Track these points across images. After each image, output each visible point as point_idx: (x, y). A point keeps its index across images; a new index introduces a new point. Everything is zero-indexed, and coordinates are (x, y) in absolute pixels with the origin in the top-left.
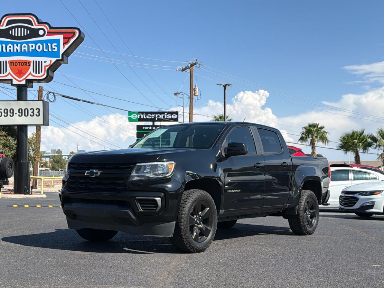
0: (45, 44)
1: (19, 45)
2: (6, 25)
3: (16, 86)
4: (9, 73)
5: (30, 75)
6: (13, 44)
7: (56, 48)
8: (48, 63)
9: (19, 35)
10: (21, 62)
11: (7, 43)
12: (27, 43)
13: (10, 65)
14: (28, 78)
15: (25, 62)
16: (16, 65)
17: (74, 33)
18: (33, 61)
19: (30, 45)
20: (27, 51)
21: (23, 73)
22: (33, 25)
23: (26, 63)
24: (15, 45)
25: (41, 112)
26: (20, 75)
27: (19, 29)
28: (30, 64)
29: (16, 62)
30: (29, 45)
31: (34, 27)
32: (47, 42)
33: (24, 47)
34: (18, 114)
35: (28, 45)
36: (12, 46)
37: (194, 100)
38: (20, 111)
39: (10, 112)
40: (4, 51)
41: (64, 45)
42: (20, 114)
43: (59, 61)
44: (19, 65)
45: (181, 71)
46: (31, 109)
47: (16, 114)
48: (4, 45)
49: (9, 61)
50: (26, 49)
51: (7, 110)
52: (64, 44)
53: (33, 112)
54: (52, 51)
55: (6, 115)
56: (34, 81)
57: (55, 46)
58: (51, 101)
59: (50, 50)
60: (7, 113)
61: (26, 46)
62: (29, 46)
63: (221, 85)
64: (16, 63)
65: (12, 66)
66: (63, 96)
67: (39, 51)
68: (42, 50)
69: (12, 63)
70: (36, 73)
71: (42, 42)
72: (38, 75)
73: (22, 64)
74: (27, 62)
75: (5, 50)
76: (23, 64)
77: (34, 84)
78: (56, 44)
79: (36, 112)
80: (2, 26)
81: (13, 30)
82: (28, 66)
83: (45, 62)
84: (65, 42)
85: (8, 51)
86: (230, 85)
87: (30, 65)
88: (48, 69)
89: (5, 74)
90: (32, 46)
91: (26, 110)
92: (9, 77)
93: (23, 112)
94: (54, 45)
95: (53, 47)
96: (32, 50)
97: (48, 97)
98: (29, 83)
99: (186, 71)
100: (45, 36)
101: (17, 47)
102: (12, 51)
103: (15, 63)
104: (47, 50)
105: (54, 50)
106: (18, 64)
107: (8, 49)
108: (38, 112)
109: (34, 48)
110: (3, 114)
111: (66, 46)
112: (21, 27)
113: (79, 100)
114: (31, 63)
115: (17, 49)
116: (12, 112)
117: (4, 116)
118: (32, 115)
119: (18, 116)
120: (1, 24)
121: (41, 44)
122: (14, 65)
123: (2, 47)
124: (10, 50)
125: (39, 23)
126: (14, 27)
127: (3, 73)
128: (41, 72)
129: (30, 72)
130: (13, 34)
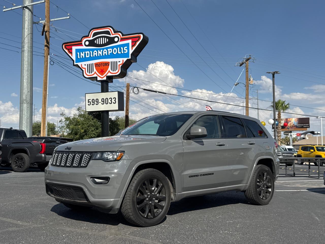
0: (119, 48)
1: (101, 51)
2: (93, 37)
3: (100, 82)
4: (95, 73)
5: (109, 73)
6: (97, 50)
7: (127, 50)
8: (121, 63)
9: (101, 43)
11: (93, 50)
12: (107, 49)
13: (95, 67)
14: (107, 75)
15: (105, 63)
16: (100, 66)
17: (139, 37)
18: (111, 62)
19: (109, 50)
20: (106, 54)
21: (104, 72)
22: (110, 35)
25: (117, 100)
26: (102, 73)
27: (101, 38)
29: (100, 64)
31: (112, 36)
32: (120, 46)
34: (101, 102)
36: (96, 52)
38: (103, 101)
40: (92, 56)
43: (129, 60)
44: (102, 66)
45: (239, 66)
46: (110, 99)
47: (100, 102)
48: (91, 52)
49: (95, 63)
50: (106, 53)
51: (94, 100)
52: (132, 46)
53: (111, 101)
54: (124, 53)
55: (93, 103)
57: (126, 49)
58: (136, 94)
59: (122, 52)
60: (94, 102)
61: (106, 51)
62: (108, 51)
63: (270, 73)
64: (100, 65)
66: (144, 90)
67: (115, 53)
68: (117, 53)
69: (97, 65)
70: (113, 71)
71: (116, 47)
72: (114, 72)
73: (104, 65)
74: (106, 63)
77: (114, 80)
78: (126, 47)
79: (113, 101)
80: (90, 37)
81: (97, 40)
82: (108, 66)
83: (119, 62)
85: (94, 56)
86: (278, 73)
88: (121, 67)
89: (93, 73)
91: (107, 99)
92: (95, 75)
93: (105, 101)
94: (125, 48)
95: (125, 50)
97: (133, 91)
99: (243, 66)
100: (119, 42)
102: (97, 56)
104: (120, 53)
105: (125, 52)
106: (101, 64)
107: (94, 54)
108: (115, 100)
109: (111, 52)
110: (92, 103)
111: (133, 48)
112: (102, 37)
114: (109, 64)
115: (100, 53)
116: (97, 101)
117: (92, 104)
118: (111, 103)
119: (101, 104)
120: (89, 36)
121: (116, 49)
122: (98, 66)
123: (90, 53)
124: (96, 55)
125: (115, 32)
126: (98, 38)
127: (91, 73)
128: (117, 70)
129: (109, 70)
130: (97, 43)
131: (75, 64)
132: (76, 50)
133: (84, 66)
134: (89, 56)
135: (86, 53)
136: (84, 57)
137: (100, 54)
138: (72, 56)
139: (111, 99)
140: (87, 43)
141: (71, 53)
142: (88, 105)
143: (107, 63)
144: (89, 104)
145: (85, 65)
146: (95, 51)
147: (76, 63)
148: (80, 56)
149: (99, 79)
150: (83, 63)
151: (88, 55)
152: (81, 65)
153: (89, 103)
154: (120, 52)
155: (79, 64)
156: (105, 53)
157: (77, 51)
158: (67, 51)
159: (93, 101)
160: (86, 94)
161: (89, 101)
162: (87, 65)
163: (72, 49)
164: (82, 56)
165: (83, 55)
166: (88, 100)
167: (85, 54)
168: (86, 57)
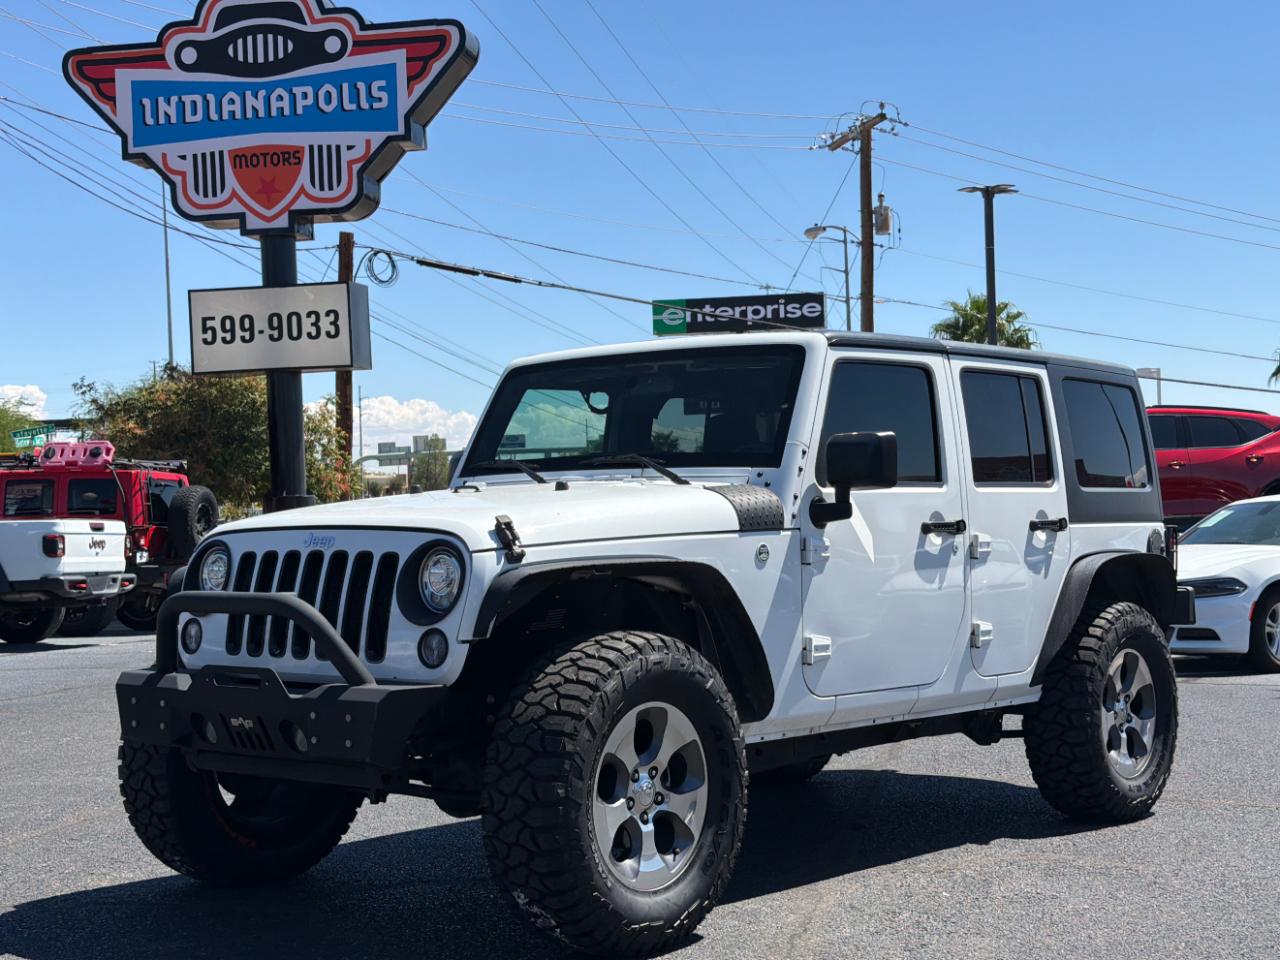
0: (345, 86)
1: (262, 93)
2: (215, 30)
3: (258, 237)
4: (234, 194)
5: (302, 196)
6: (240, 90)
7: (384, 95)
8: (359, 152)
9: (261, 59)
10: (271, 153)
11: (220, 90)
12: (288, 86)
13: (234, 166)
14: (293, 208)
15: (283, 153)
16: (255, 163)
17: (444, 39)
18: (311, 148)
19: (298, 91)
20: (287, 112)
21: (278, 191)
22: (305, 23)
23: (286, 156)
24: (248, 94)
25: (343, 322)
26: (268, 198)
27: (260, 37)
28: (299, 158)
29: (254, 155)
30: (295, 90)
31: (310, 28)
32: (353, 76)
33: (277, 100)
34: (268, 332)
35: (290, 92)
36: (238, 99)
37: (877, 250)
38: (275, 324)
39: (243, 328)
40: (214, 116)
41: (412, 83)
42: (276, 334)
43: (395, 143)
45: (826, 149)
46: (309, 315)
47: (261, 332)
48: (211, 97)
49: (230, 152)
50: (286, 104)
51: (232, 319)
52: (410, 79)
53: (316, 324)
54: (371, 106)
55: (228, 336)
56: (316, 217)
57: (380, 89)
59: (365, 105)
60: (232, 330)
61: (286, 95)
62: (294, 95)
63: (973, 189)
64: (254, 159)
65: (241, 167)
66: (421, 262)
67: (328, 109)
69: (240, 158)
70: (322, 188)
71: (336, 79)
72: (327, 194)
73: (275, 161)
74: (288, 153)
75: (216, 113)
76: (279, 162)
77: (317, 227)
78: (383, 83)
79: (325, 324)
80: (203, 30)
81: (240, 41)
82: (295, 164)
83: (350, 148)
84: (413, 74)
85: (225, 116)
86: (1008, 190)
87: (299, 162)
88: (361, 172)
89: (221, 197)
90: (305, 96)
91: (294, 318)
92: (235, 207)
93: (282, 327)
94: (375, 85)
95: (375, 93)
96: (304, 107)
97: (370, 269)
98: (299, 224)
99: (847, 149)
100: (345, 58)
101: (253, 99)
102: (238, 115)
103: (251, 157)
104: (353, 107)
105: (376, 105)
106: (261, 158)
107: (226, 108)
108: (335, 323)
109: (310, 101)
110: (220, 334)
111: (416, 86)
112: (265, 30)
113: (474, 273)
114: (303, 155)
115: (256, 106)
116: (247, 325)
117: (224, 340)
118: (314, 334)
119: (268, 339)
120: (200, 25)
121: (335, 87)
122: (247, 166)
123: (207, 103)
124: (234, 112)
125: (323, 10)
126: (243, 33)
127: (215, 194)
128: (339, 184)
129: (302, 187)
130: (241, 58)
131: (132, 150)
132: (133, 83)
133: (175, 163)
134: (199, 117)
135: (184, 103)
136: (174, 120)
137: (255, 109)
138: (114, 112)
139: (313, 317)
140: (190, 56)
141: (111, 99)
142: (205, 341)
143: (292, 152)
144: (210, 339)
145: (183, 157)
146: (231, 94)
147: (135, 146)
148: (156, 115)
149: (253, 222)
150: (173, 149)
151: (194, 112)
152: (164, 156)
153: (209, 336)
155: (154, 152)
156: (280, 104)
157: (139, 89)
158: (87, 89)
159: (228, 326)
160: (189, 292)
161: (209, 324)
162: (190, 159)
163: (113, 80)
164: (167, 115)
166: (205, 320)
167: (181, 105)
168: (187, 121)
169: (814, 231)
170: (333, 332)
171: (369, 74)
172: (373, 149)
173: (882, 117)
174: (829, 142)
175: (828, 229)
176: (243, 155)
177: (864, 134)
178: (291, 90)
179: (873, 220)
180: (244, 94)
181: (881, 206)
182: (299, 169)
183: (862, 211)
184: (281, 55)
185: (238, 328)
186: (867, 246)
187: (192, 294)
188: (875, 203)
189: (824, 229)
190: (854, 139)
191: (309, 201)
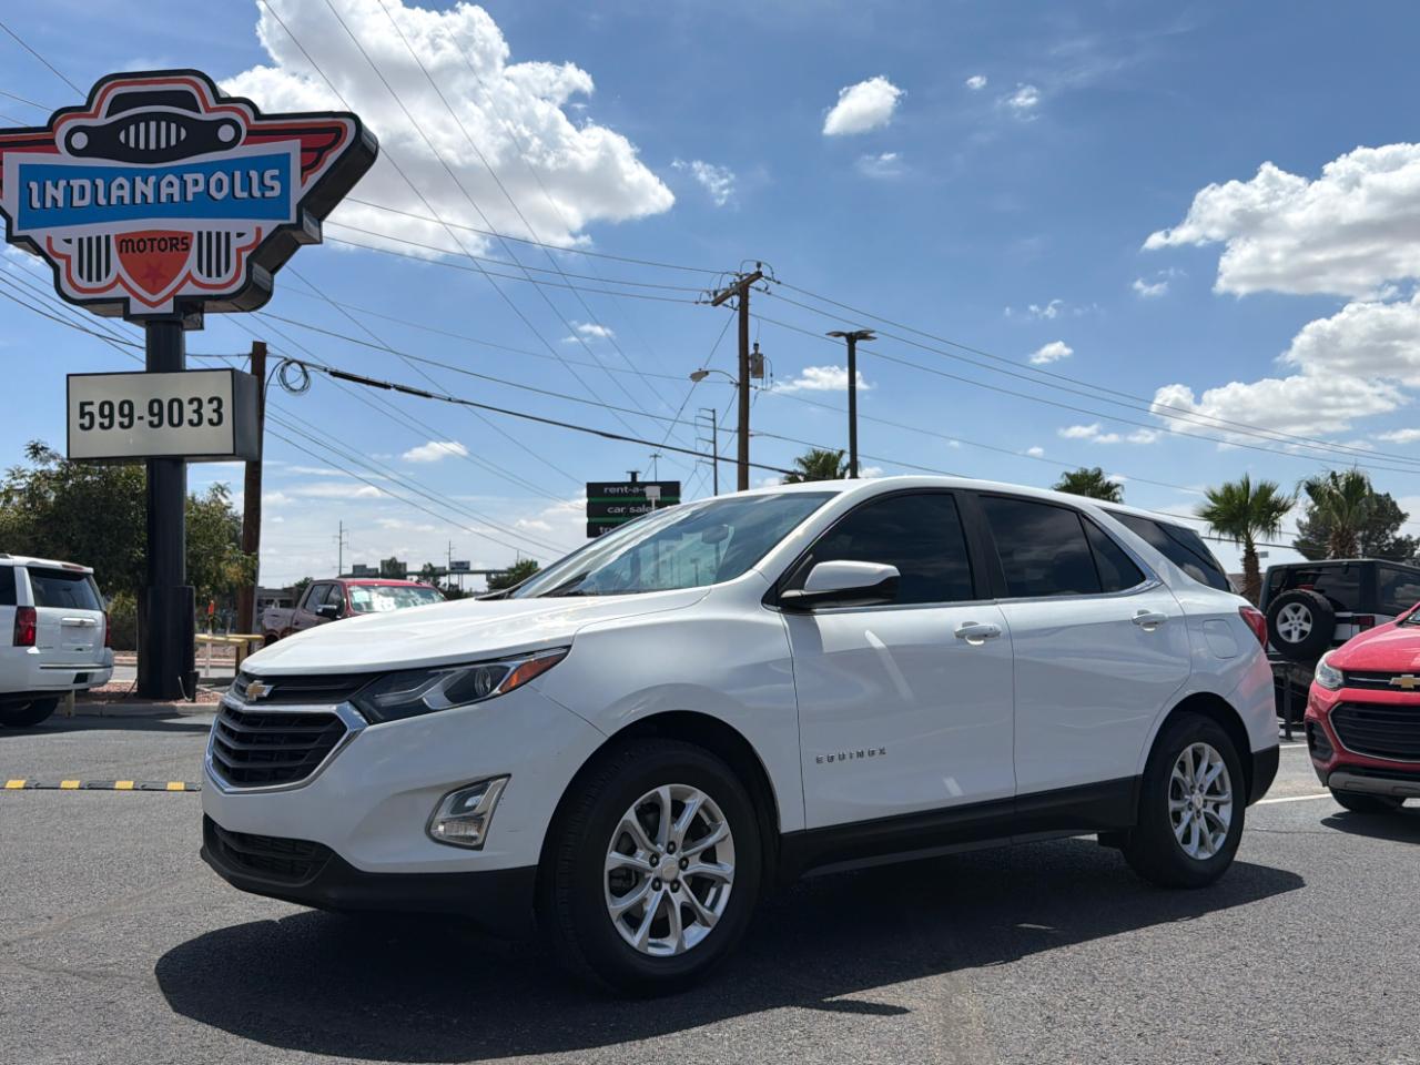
0: (238, 174)
1: (152, 179)
2: (108, 115)
3: (142, 323)
4: (119, 279)
5: (189, 282)
6: (130, 175)
7: (277, 184)
8: (249, 239)
9: (153, 146)
10: (158, 238)
11: (110, 175)
12: (179, 173)
13: (120, 251)
14: (180, 293)
15: (171, 239)
16: (141, 247)
17: (338, 132)
18: (200, 234)
19: (189, 178)
20: (176, 198)
21: (163, 277)
22: (198, 111)
23: (174, 241)
25: (227, 410)
26: (154, 283)
27: (153, 125)
28: (187, 244)
29: (142, 240)
30: (186, 177)
31: (203, 116)
32: (245, 164)
33: (167, 186)
34: (148, 418)
35: (181, 178)
36: (127, 185)
38: (156, 410)
39: (122, 414)
40: (102, 201)
41: (305, 173)
43: (287, 233)
44: (152, 250)
46: (191, 402)
47: (141, 418)
48: (100, 182)
49: (117, 237)
50: (176, 191)
51: (111, 405)
52: (304, 169)
53: (198, 412)
54: (263, 195)
55: (106, 422)
56: (208, 304)
57: (273, 178)
59: (256, 193)
60: (111, 416)
61: (176, 182)
62: (185, 182)
63: (840, 334)
64: (141, 244)
65: (127, 251)
66: (335, 374)
67: (219, 196)
68: (225, 198)
69: (125, 243)
70: (209, 275)
71: (228, 167)
72: (214, 280)
73: (163, 247)
74: (177, 239)
75: (105, 197)
76: (166, 245)
77: (207, 317)
78: (276, 172)
79: (208, 411)
80: (95, 115)
81: (132, 128)
82: (183, 250)
83: (240, 235)
84: (306, 164)
86: (868, 337)
87: (188, 248)
88: (250, 261)
89: (105, 282)
90: (196, 182)
91: (176, 405)
92: (119, 292)
93: (163, 413)
94: (268, 174)
95: (268, 182)
96: (194, 194)
98: (186, 312)
100: (238, 147)
101: (143, 185)
102: (127, 200)
103: (138, 242)
104: (245, 195)
105: (268, 194)
106: (149, 243)
107: (115, 193)
108: (218, 411)
109: (201, 187)
110: (98, 419)
111: (310, 177)
112: (158, 117)
113: (386, 386)
114: (191, 241)
115: (146, 192)
116: (126, 411)
117: (102, 425)
118: (196, 421)
119: (147, 425)
120: (92, 111)
121: (227, 175)
122: (133, 251)
123: (95, 187)
124: (122, 198)
125: (218, 100)
126: (136, 120)
127: (99, 279)
128: (227, 271)
129: (190, 272)
130: (132, 144)
131: (16, 232)
132: (22, 167)
133: (60, 247)
134: (87, 201)
135: (72, 188)
136: (61, 204)
137: (144, 195)
139: (195, 405)
140: (80, 141)
142: (82, 426)
143: (180, 238)
144: (87, 424)
145: (69, 241)
146: (121, 180)
147: (19, 229)
148: (42, 199)
150: (58, 234)
151: (82, 197)
152: (49, 239)
153: (86, 421)
154: (242, 190)
155: (39, 235)
156: (170, 190)
157: (27, 172)
159: (106, 412)
160: (68, 376)
161: (87, 409)
162: (75, 243)
164: (54, 199)
165: (55, 193)
166: (83, 405)
167: (69, 189)
168: (75, 204)
169: (698, 376)
170: (215, 420)
171: (261, 163)
172: (264, 236)
173: (759, 275)
174: (713, 298)
175: (711, 373)
176: (130, 240)
177: (742, 289)
178: (182, 177)
179: (750, 365)
180: (134, 180)
181: (756, 352)
182: (187, 256)
183: (740, 357)
184: (173, 142)
185: (117, 414)
186: (744, 387)
187: (71, 378)
188: (751, 351)
189: (707, 373)
190: (733, 294)
191: (196, 288)
